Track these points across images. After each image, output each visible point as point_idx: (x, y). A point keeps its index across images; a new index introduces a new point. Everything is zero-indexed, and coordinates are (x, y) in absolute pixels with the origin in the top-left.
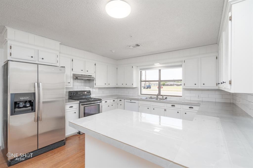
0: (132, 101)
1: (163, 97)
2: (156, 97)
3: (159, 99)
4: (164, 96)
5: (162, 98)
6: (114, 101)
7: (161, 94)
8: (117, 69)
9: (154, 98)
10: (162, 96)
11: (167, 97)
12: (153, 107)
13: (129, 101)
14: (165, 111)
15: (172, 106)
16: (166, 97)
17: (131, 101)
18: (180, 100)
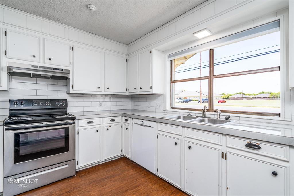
0: (146, 123)
1: (219, 115)
2: (201, 115)
3: (206, 119)
4: (222, 114)
5: (216, 116)
6: (113, 120)
7: (214, 109)
8: (127, 61)
9: (197, 117)
10: (217, 113)
11: (230, 114)
12: (188, 142)
13: (139, 122)
14: (223, 157)
15: (249, 146)
16: (227, 114)
17: (142, 121)
18: (274, 125)
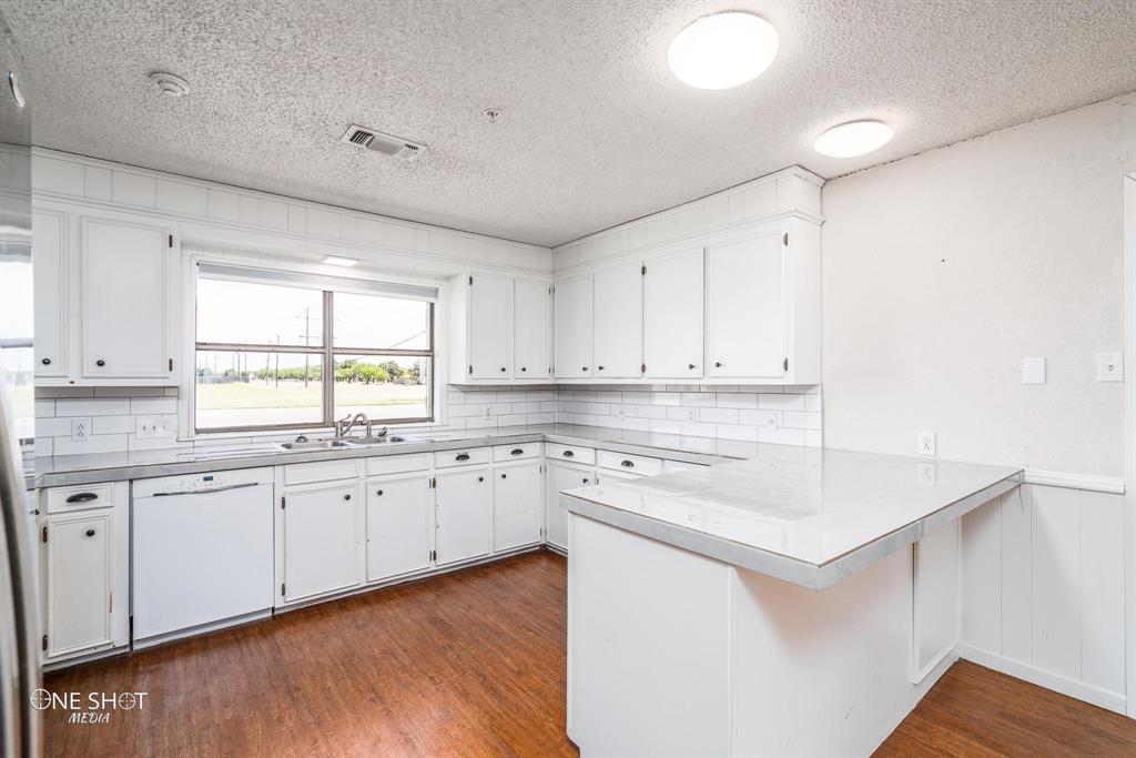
0: (221, 479)
1: (369, 431)
4: (373, 427)
5: (364, 434)
12: (373, 484)
13: (195, 482)
15: (459, 458)
16: (381, 427)
17: (207, 479)
